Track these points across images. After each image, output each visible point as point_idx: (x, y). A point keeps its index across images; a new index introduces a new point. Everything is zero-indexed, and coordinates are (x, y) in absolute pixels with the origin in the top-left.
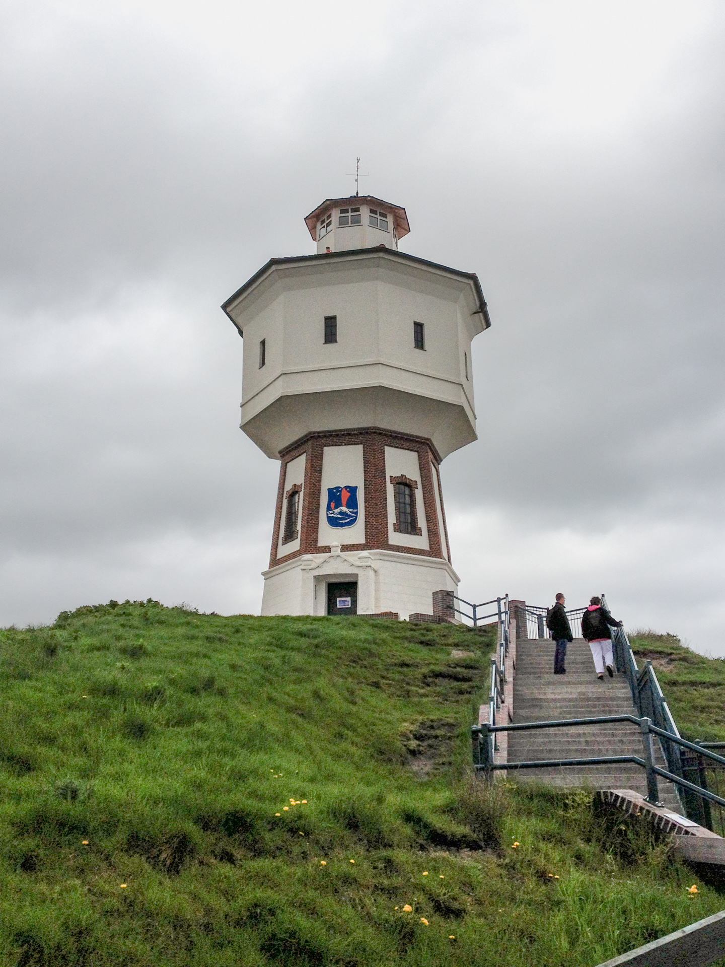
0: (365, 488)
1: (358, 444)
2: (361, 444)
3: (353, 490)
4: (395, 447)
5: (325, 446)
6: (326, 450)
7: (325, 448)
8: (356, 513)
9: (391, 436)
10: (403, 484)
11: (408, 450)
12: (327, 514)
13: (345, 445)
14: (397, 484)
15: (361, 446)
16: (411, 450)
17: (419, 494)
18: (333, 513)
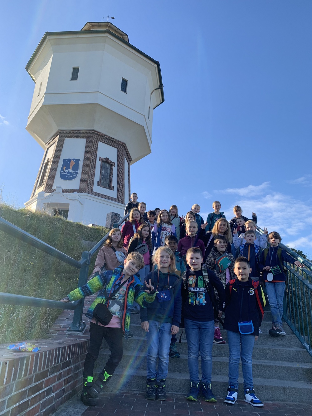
0: (84, 161)
1: (84, 138)
2: (85, 138)
3: (77, 161)
4: (105, 143)
5: (66, 138)
6: (66, 140)
7: (66, 139)
8: (77, 173)
9: (103, 137)
10: (106, 162)
11: (112, 146)
12: (61, 172)
13: (77, 138)
14: (103, 162)
15: (85, 139)
16: (114, 147)
17: (115, 169)
18: (64, 172)
